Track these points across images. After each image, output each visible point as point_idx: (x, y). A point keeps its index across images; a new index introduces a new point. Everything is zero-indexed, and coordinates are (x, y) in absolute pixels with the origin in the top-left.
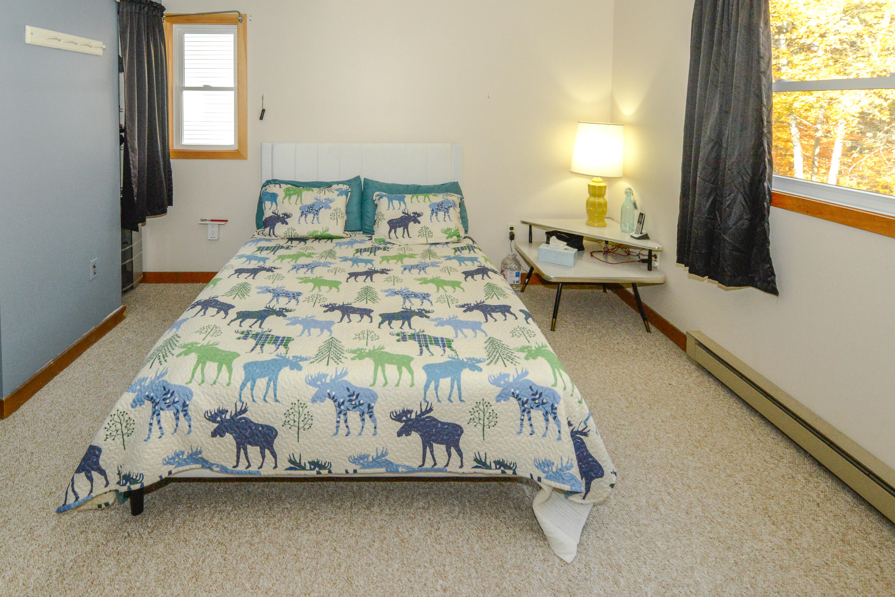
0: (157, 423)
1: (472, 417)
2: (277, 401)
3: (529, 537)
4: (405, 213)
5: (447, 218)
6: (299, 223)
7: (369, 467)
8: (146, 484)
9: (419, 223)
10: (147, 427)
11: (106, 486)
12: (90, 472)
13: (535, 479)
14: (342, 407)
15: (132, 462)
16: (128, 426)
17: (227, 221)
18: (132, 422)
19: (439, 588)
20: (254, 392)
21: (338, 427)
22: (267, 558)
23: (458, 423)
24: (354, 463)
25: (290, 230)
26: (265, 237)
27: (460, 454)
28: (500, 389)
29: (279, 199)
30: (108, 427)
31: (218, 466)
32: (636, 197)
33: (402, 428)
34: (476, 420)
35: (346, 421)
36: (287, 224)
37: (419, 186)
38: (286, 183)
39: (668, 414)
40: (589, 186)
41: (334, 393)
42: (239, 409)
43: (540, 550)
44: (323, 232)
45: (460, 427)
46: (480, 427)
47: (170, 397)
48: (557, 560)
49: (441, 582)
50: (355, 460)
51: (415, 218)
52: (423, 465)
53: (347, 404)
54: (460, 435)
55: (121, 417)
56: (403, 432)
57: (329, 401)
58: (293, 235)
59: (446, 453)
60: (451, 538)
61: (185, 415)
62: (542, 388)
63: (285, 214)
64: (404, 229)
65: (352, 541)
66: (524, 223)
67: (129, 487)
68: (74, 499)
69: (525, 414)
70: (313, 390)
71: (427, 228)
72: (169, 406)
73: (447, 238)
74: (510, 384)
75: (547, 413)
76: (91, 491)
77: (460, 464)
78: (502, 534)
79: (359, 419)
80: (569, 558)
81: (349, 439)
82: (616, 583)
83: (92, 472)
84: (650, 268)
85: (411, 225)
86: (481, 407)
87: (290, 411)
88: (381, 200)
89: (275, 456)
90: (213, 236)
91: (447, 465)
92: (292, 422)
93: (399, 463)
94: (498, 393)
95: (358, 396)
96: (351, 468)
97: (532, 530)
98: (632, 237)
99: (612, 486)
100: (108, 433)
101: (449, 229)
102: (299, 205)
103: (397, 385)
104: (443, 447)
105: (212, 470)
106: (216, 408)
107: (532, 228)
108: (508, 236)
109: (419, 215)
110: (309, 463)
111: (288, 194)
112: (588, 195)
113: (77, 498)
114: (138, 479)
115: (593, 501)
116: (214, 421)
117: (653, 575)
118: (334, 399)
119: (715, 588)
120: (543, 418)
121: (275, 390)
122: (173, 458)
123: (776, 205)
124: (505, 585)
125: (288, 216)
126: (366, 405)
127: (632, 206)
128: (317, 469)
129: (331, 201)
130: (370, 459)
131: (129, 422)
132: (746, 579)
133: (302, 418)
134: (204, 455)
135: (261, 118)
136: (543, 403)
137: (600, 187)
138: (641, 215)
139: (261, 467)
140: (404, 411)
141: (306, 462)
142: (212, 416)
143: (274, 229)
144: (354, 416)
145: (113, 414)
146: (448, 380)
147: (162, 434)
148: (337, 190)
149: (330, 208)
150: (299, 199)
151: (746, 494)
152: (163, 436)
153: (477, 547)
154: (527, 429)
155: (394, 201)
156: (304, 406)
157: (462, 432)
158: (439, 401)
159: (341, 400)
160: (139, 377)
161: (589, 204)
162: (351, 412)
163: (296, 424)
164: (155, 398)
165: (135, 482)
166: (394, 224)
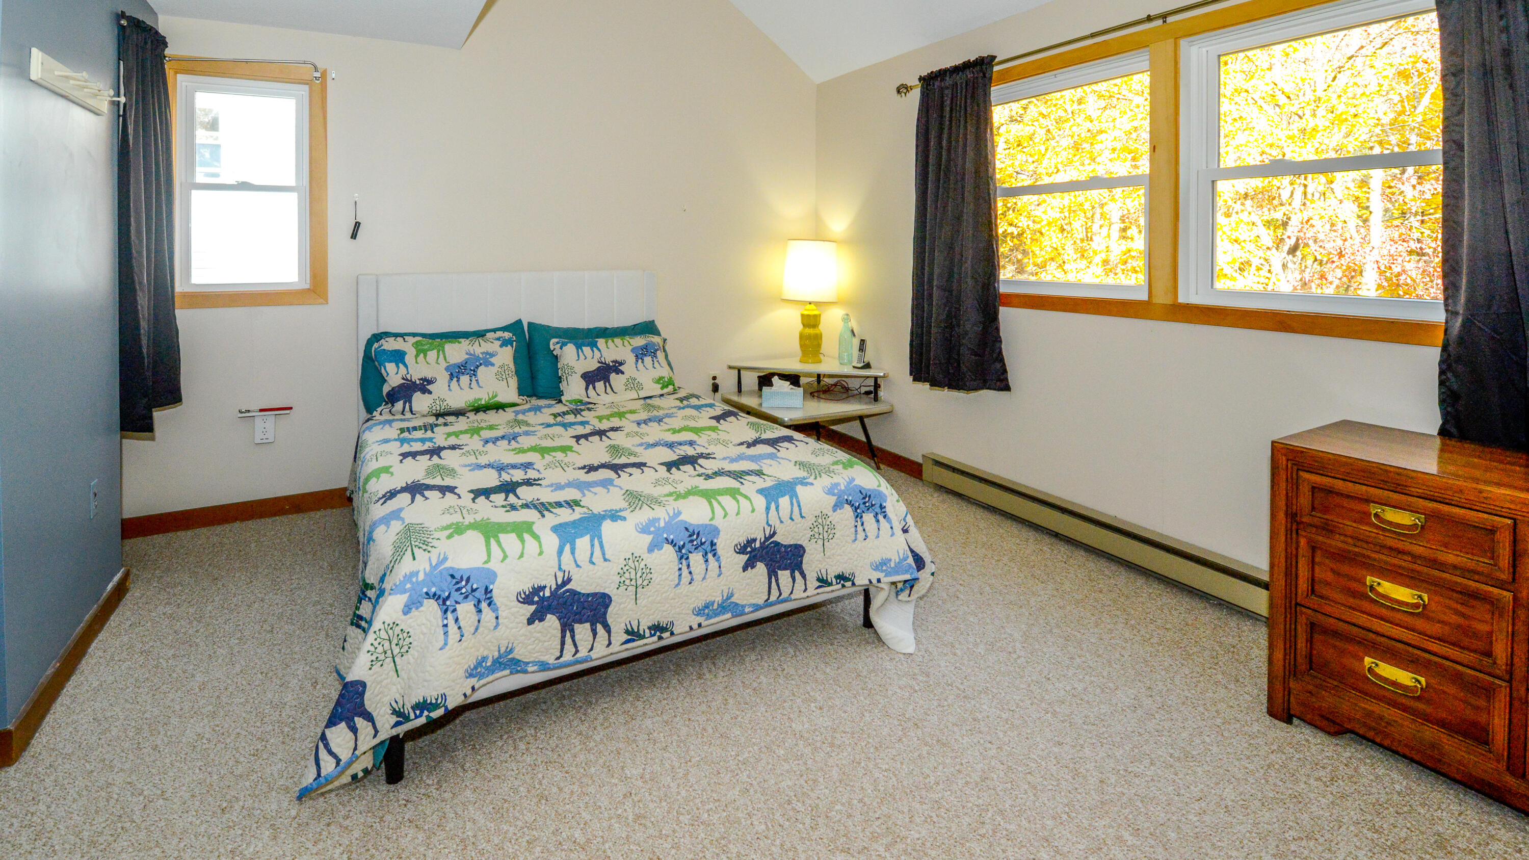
0: (453, 622)
1: (812, 533)
2: (605, 560)
3: (869, 648)
4: (602, 363)
5: (656, 364)
6: (450, 390)
7: (716, 615)
8: (451, 707)
9: (623, 373)
10: (441, 631)
11: (375, 736)
12: (353, 720)
13: (874, 581)
14: (683, 551)
15: (426, 684)
16: (401, 642)
17: (291, 408)
18: (405, 635)
19: (814, 709)
20: (576, 555)
21: (680, 575)
22: (619, 753)
23: (799, 543)
24: (697, 615)
25: (438, 402)
26: (396, 417)
27: (804, 576)
28: (835, 498)
29: (409, 359)
30: (372, 649)
31: (534, 663)
32: (853, 324)
33: (748, 560)
34: (817, 536)
35: (688, 566)
36: (430, 392)
37: (607, 329)
38: (414, 335)
39: (930, 529)
40: (802, 315)
41: (672, 537)
42: (560, 581)
43: (883, 654)
44: (490, 399)
45: (801, 546)
46: (820, 542)
47: (466, 584)
48: (901, 656)
49: (813, 705)
50: (699, 612)
51: (616, 367)
52: (769, 599)
53: (689, 546)
54: (802, 556)
55: (390, 632)
56: (749, 565)
57: (668, 548)
58: (443, 408)
59: (790, 579)
60: (800, 672)
61: (489, 605)
62: (869, 490)
63: (424, 380)
64: (605, 384)
65: (704, 707)
66: (730, 367)
67: (427, 717)
68: (334, 765)
69: (858, 519)
70: (648, 539)
71: (635, 379)
72: (466, 597)
73: (662, 388)
74: (843, 492)
75: (877, 514)
76: (355, 749)
77: (803, 587)
78: (844, 654)
79: (702, 560)
80: (911, 650)
81: (692, 587)
82: (955, 654)
83: (356, 719)
84: (876, 399)
85: (613, 376)
86: (820, 521)
87: (625, 569)
88: (564, 348)
89: (609, 632)
90: (264, 437)
91: (792, 593)
92: (627, 582)
93: (744, 603)
94: (833, 504)
95: (698, 534)
96: (694, 621)
97: (868, 643)
98: (854, 367)
99: (933, 574)
100: (374, 658)
101: (661, 378)
102: (444, 365)
103: (738, 514)
104: (788, 572)
105: (526, 672)
106: (530, 586)
107: (742, 372)
108: (711, 388)
109: (621, 364)
110: (649, 628)
111: (421, 351)
112: (801, 326)
113: (338, 761)
114: (439, 701)
115: (916, 596)
116: (531, 603)
117: (978, 640)
118: (672, 543)
119: (1025, 634)
120: (874, 519)
121: (602, 547)
122: (476, 668)
123: (1004, 305)
124: (869, 687)
125: (430, 382)
126: (708, 544)
127: (850, 334)
128: (658, 634)
129: (492, 355)
130: (715, 606)
131: (401, 636)
132: (1041, 622)
133: (639, 574)
134: (516, 655)
135: (354, 236)
136: (873, 505)
137: (815, 316)
138: (863, 342)
139: (591, 649)
140: (748, 541)
141: (646, 628)
142: (527, 597)
143: (410, 402)
144: (696, 559)
145: (377, 629)
146: (787, 498)
147: (462, 636)
148: (498, 339)
149: (493, 365)
150: (441, 356)
151: (1015, 569)
152: (463, 639)
153: (828, 670)
154: (861, 535)
155: (584, 348)
156: (638, 559)
157: (804, 551)
158: (782, 522)
159: (682, 543)
160: (403, 573)
161: (802, 337)
162: (694, 554)
163: (633, 582)
164: (438, 593)
165: (436, 706)
166: (590, 378)
